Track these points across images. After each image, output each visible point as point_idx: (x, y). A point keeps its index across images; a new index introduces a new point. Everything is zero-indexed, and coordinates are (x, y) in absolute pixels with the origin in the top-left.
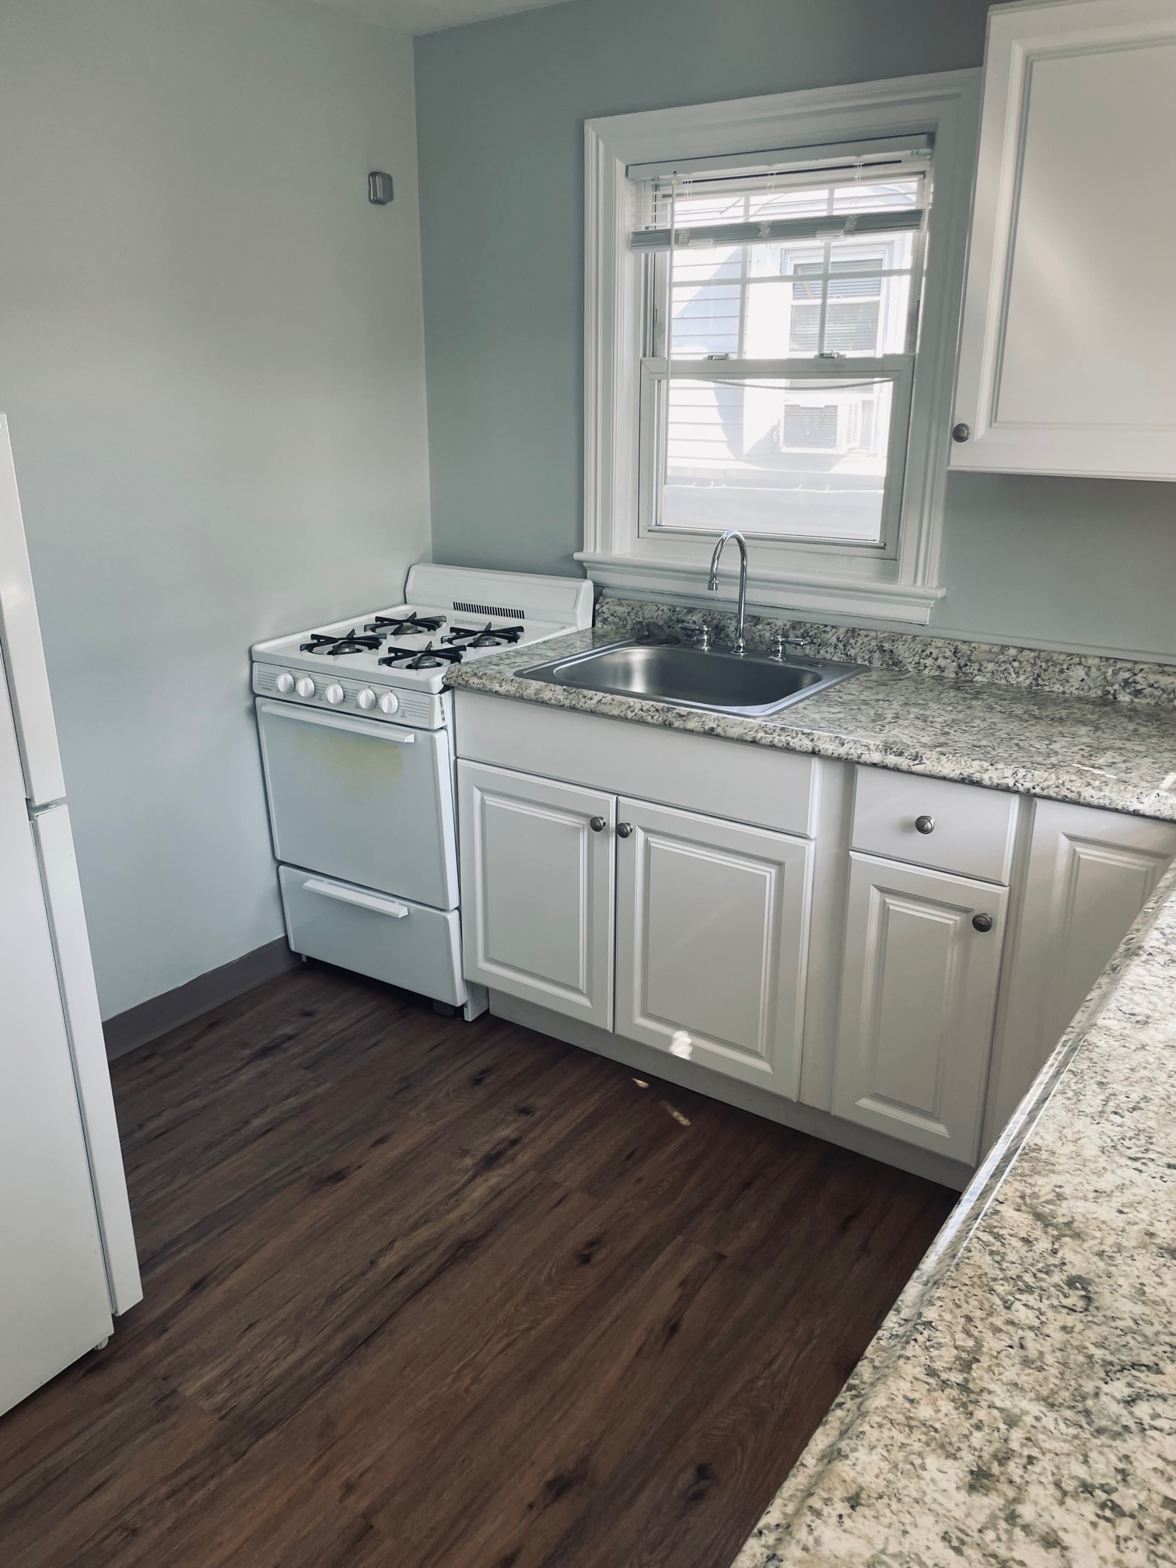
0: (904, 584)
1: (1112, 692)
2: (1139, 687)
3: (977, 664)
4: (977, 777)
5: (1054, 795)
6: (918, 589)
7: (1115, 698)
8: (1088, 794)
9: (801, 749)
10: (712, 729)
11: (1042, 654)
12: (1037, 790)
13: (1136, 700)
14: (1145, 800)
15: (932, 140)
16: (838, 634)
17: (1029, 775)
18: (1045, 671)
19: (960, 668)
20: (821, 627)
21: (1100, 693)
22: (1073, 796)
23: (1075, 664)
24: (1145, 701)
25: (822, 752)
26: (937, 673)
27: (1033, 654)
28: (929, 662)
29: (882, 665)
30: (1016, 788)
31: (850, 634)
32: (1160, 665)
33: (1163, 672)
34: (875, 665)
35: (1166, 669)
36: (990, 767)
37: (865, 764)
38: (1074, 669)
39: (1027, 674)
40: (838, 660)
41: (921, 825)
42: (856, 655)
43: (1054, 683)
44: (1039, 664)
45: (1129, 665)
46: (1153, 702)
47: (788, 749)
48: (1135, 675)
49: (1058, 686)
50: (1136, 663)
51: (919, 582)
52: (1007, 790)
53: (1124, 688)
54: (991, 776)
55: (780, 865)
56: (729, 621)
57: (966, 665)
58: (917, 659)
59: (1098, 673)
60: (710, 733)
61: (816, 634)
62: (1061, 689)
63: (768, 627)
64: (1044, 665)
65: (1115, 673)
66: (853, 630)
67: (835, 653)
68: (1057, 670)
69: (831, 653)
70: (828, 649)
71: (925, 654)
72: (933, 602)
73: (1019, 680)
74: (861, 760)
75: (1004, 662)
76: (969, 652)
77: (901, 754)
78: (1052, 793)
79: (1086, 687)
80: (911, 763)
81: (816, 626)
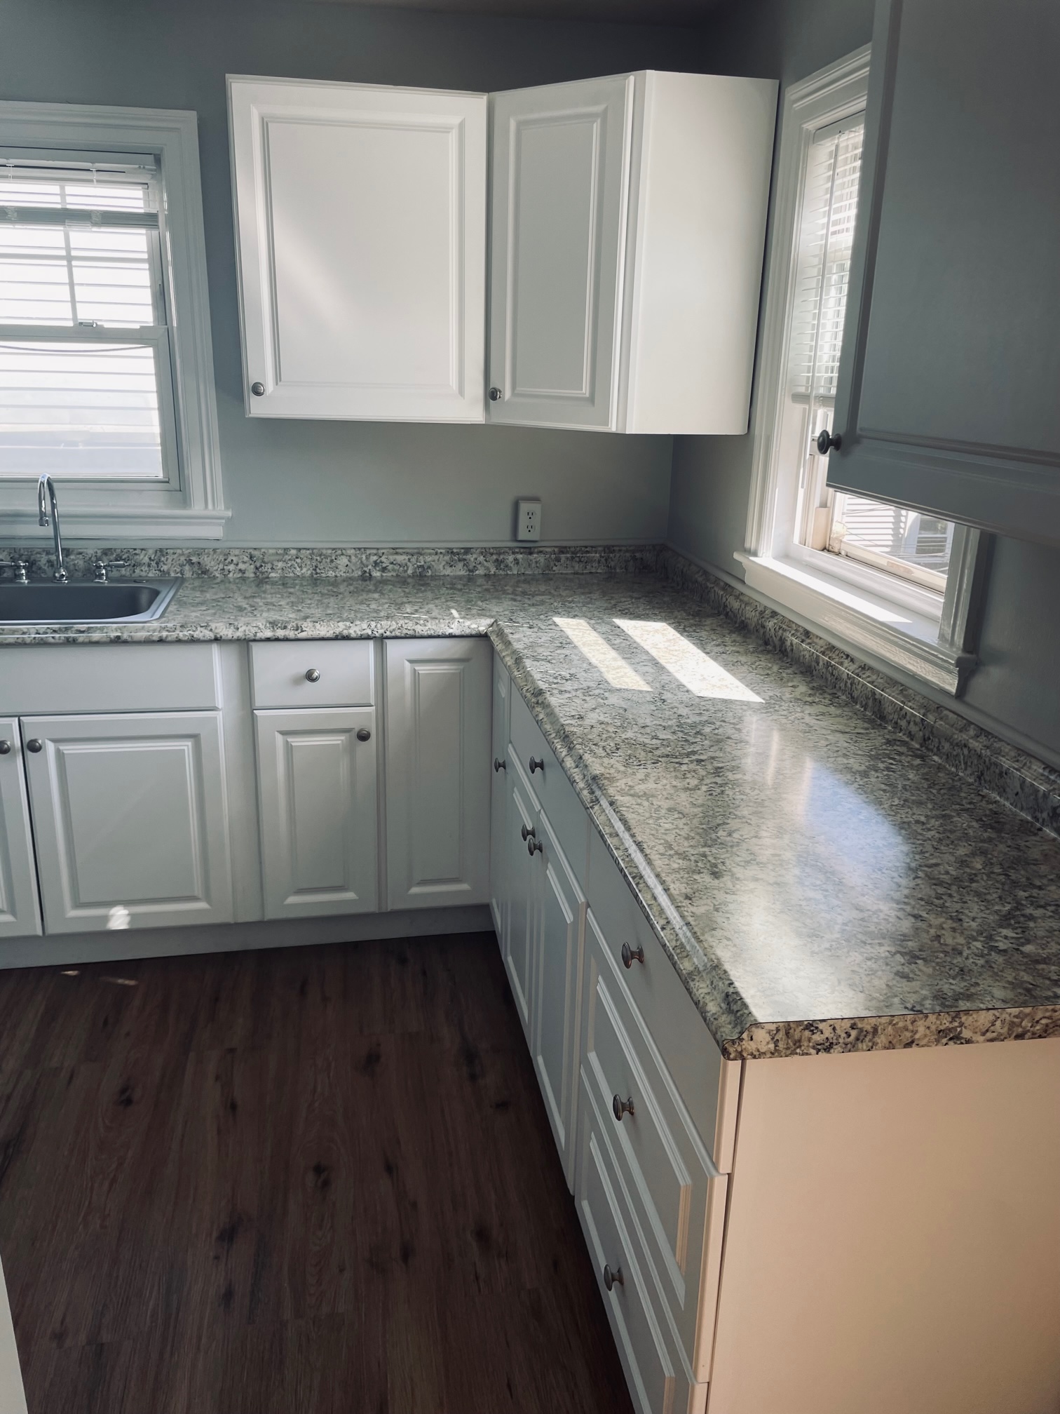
0: (197, 508)
1: (368, 571)
2: (384, 565)
3: (269, 564)
4: (345, 633)
5: (399, 634)
6: (210, 511)
7: (370, 575)
8: (419, 629)
9: (205, 639)
10: (118, 637)
11: (314, 551)
12: (388, 634)
13: (384, 574)
14: (453, 626)
15: (158, 160)
16: (148, 554)
17: (379, 625)
18: (320, 562)
19: (257, 568)
20: (131, 550)
21: (360, 573)
22: (411, 633)
23: (340, 555)
24: (390, 574)
25: (223, 637)
26: (240, 575)
27: (308, 552)
28: (231, 567)
29: (193, 575)
30: (374, 635)
31: (159, 553)
32: (393, 549)
33: (397, 553)
34: (187, 576)
35: (397, 550)
36: (351, 625)
37: (261, 640)
38: (340, 558)
39: (308, 567)
40: (153, 576)
41: (310, 677)
42: (169, 570)
43: (328, 571)
44: (315, 558)
45: (375, 551)
46: (394, 574)
47: (193, 641)
48: (381, 557)
49: (331, 572)
50: (378, 549)
51: (210, 506)
52: (368, 638)
53: (375, 567)
54: (354, 630)
55: (195, 737)
56: (38, 556)
57: (261, 566)
58: (221, 566)
59: (357, 560)
60: (117, 641)
61: (128, 557)
62: (334, 574)
63: (81, 556)
64: (318, 558)
65: (367, 558)
66: (161, 550)
67: (149, 571)
68: (328, 561)
69: (146, 571)
70: (143, 568)
71: (227, 561)
72: (224, 521)
73: (303, 572)
74: (257, 638)
75: (290, 560)
76: (261, 556)
77: (285, 628)
78: (397, 633)
79: (350, 571)
80: (296, 632)
81: (125, 551)
